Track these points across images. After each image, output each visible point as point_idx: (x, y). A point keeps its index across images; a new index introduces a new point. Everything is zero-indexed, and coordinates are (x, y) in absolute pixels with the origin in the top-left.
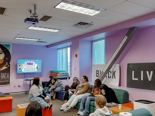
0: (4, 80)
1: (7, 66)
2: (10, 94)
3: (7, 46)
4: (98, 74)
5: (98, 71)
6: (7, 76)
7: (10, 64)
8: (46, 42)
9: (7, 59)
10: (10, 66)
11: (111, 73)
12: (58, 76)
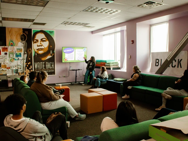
0: (49, 70)
1: (51, 55)
2: (56, 84)
3: (51, 33)
4: (158, 63)
5: (158, 59)
6: (52, 66)
7: (54, 53)
8: (94, 27)
9: (51, 47)
10: (54, 55)
11: (175, 61)
12: (107, 66)
